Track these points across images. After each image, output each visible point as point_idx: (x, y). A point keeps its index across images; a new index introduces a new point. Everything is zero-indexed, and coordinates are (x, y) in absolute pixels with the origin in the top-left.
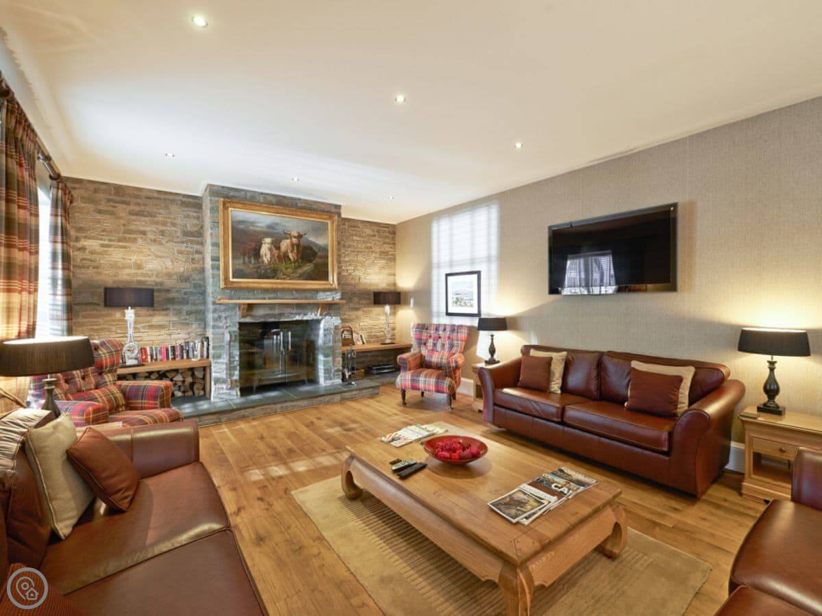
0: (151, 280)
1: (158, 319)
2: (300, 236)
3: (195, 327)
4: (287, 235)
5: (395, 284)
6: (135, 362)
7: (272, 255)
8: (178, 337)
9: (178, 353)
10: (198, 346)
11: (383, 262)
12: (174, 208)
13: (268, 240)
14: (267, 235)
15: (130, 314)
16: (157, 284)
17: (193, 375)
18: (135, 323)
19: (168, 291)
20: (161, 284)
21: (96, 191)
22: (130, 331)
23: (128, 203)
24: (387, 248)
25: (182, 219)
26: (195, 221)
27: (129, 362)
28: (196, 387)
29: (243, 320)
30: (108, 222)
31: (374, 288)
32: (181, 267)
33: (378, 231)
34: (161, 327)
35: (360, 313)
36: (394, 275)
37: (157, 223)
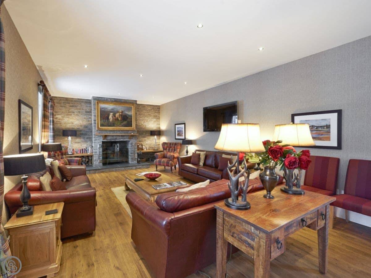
0: (76, 127)
1: (78, 140)
2: (122, 112)
3: (89, 143)
4: (118, 112)
5: (159, 128)
6: (71, 153)
7: (113, 119)
8: (84, 146)
9: (84, 151)
10: (90, 149)
11: (155, 119)
12: (83, 104)
13: (112, 114)
14: (111, 112)
15: (70, 138)
16: (77, 129)
17: (88, 158)
18: (71, 141)
19: (81, 131)
20: (79, 129)
21: (60, 100)
22: (70, 143)
23: (69, 103)
24: (156, 114)
25: (85, 107)
26: (89, 108)
27: (69, 153)
28: (89, 162)
29: (103, 141)
30: (64, 110)
31: (151, 129)
32: (85, 123)
33: (153, 108)
34: (79, 143)
35: (146, 139)
36: (159, 124)
37: (78, 109)
